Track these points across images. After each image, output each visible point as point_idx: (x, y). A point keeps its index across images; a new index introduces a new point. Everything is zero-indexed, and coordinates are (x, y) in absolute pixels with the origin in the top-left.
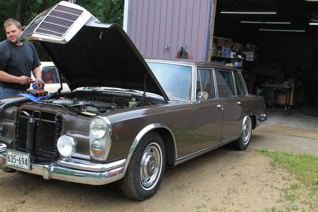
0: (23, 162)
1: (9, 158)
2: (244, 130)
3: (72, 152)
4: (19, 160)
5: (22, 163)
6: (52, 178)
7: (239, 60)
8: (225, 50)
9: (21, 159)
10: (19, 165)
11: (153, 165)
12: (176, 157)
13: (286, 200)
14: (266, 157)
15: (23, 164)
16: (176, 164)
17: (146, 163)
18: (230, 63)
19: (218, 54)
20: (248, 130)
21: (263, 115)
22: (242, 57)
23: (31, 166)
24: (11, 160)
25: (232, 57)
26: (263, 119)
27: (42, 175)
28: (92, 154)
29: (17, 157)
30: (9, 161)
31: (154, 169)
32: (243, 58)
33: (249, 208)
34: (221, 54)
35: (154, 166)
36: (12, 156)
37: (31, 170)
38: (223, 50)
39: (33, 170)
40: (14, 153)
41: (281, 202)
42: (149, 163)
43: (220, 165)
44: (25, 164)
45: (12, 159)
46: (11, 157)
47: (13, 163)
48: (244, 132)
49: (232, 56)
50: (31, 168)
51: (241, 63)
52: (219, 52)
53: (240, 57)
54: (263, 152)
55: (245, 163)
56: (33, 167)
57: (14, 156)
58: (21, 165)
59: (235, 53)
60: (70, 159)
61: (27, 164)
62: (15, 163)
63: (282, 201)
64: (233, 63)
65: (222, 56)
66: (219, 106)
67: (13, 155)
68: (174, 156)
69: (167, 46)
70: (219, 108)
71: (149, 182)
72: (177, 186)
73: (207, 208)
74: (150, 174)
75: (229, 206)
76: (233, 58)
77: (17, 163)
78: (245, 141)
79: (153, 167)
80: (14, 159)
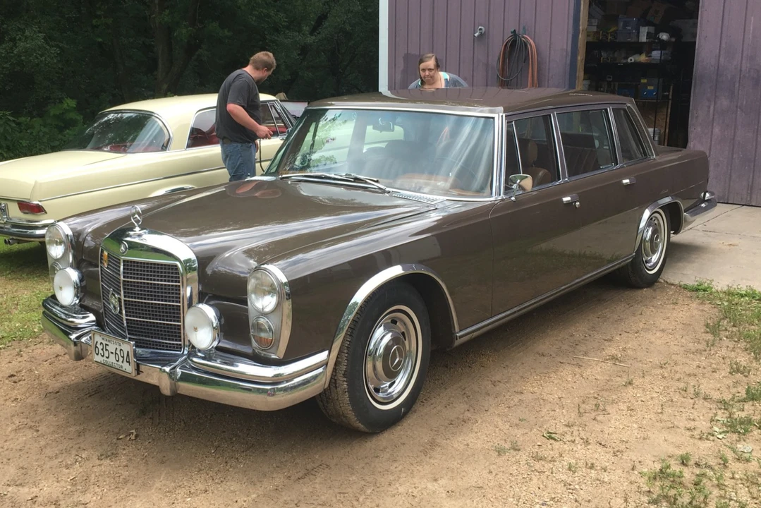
0: (123, 357)
1: (96, 347)
2: (647, 239)
3: (214, 340)
4: (116, 353)
5: (121, 359)
6: (178, 392)
7: (663, 45)
8: (626, 24)
9: (118, 352)
10: (116, 362)
11: (397, 355)
12: (457, 329)
13: (723, 432)
14: (701, 307)
15: (123, 362)
16: (457, 343)
17: (381, 350)
18: (641, 53)
19: (608, 33)
20: (656, 239)
21: (705, 195)
22: (671, 36)
23: (138, 365)
24: (101, 352)
25: (643, 39)
26: (703, 205)
27: (157, 384)
28: (254, 344)
29: (111, 348)
30: (97, 354)
31: (399, 362)
32: (673, 40)
33: (624, 454)
34: (616, 33)
35: (401, 356)
36: (101, 343)
37: (138, 374)
38: (621, 24)
39: (141, 375)
40: (105, 338)
41: (711, 438)
42: (388, 348)
43: (578, 331)
44: (127, 362)
45: (102, 349)
46: (100, 347)
47: (105, 358)
48: (648, 245)
49: (644, 35)
50: (138, 371)
51: (667, 52)
52: (612, 30)
53: (664, 36)
54: (697, 290)
55: (641, 325)
56: (142, 368)
57: (106, 345)
58: (120, 363)
59: (652, 29)
60: (213, 354)
61: (129, 362)
62: (108, 358)
63: (713, 435)
64: (648, 54)
65: (620, 39)
66: (567, 199)
67: (104, 342)
68: (451, 326)
69: (481, 29)
70: (569, 204)
71: (390, 390)
72: (464, 392)
73: (520, 453)
74: (391, 375)
75: (575, 449)
76: (648, 40)
77: (112, 359)
78: (649, 265)
79: (397, 360)
80: (106, 350)
